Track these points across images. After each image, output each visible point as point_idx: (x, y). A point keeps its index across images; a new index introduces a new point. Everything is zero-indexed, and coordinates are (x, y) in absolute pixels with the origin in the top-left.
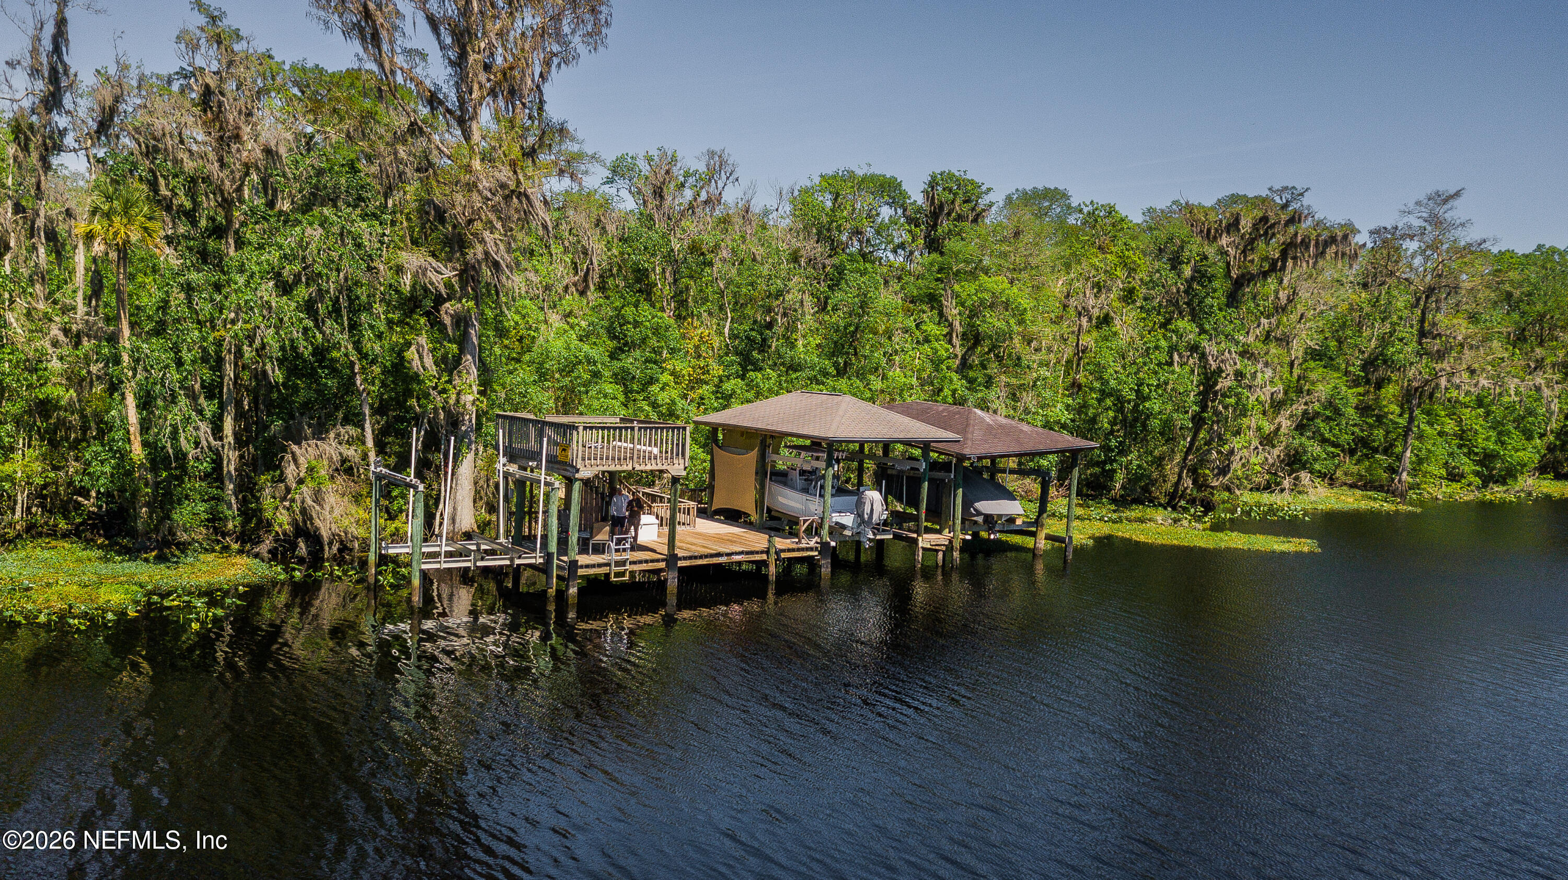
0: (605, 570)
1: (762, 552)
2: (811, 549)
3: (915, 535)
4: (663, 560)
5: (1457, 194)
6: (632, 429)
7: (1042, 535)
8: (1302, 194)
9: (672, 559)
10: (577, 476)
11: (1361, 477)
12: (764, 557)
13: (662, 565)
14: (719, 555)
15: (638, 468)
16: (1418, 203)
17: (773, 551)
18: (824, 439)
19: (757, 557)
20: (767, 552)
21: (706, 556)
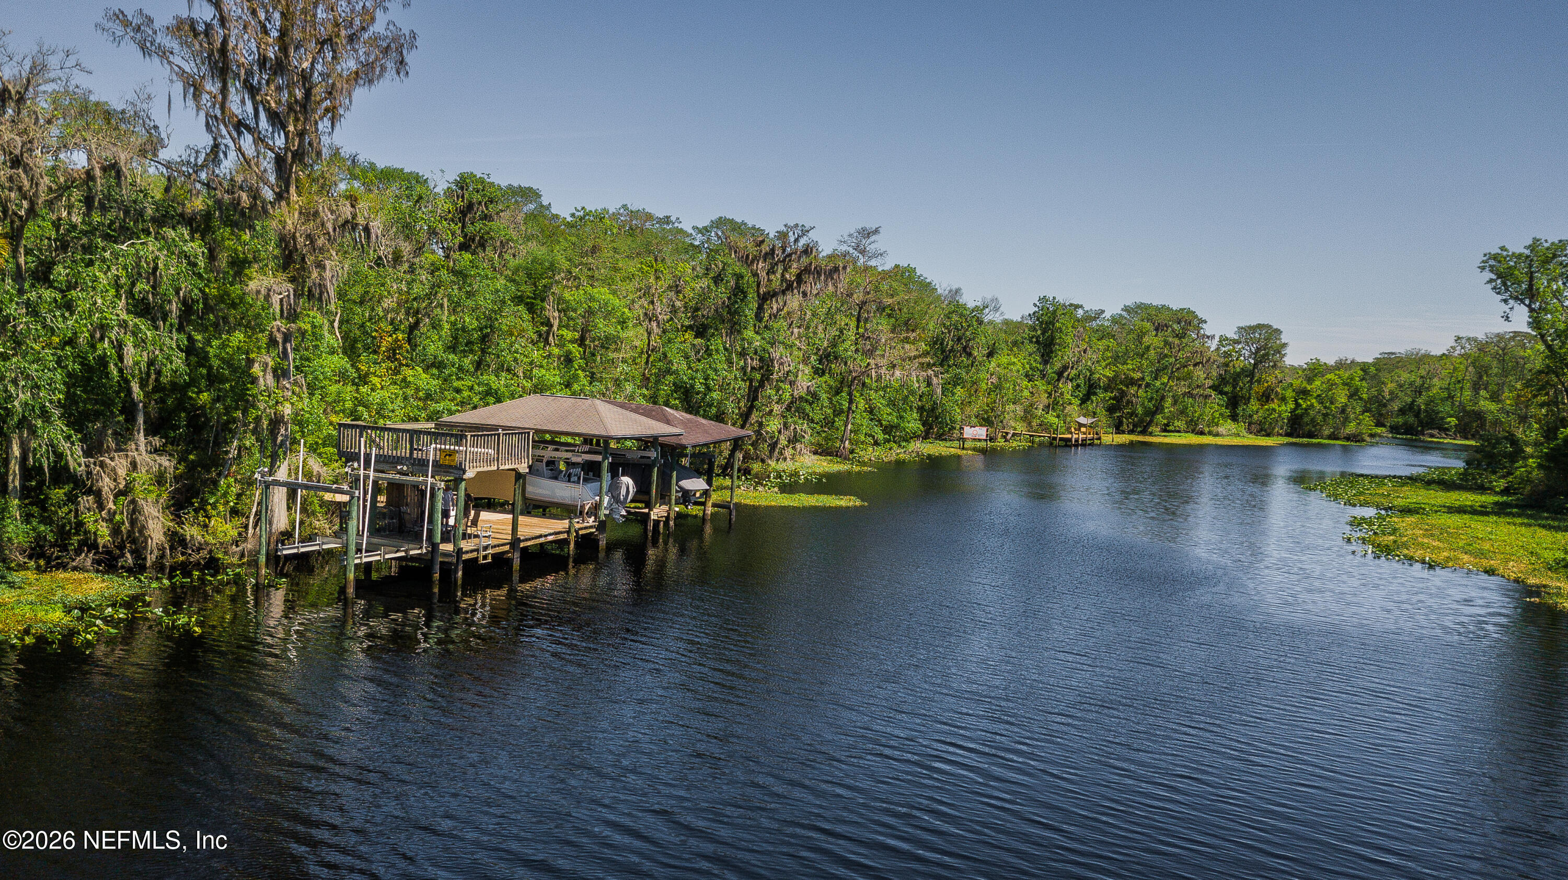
0: (474, 555)
1: (564, 532)
2: (591, 527)
3: (646, 511)
4: (507, 544)
5: (876, 231)
6: (499, 435)
7: (710, 504)
8: (808, 231)
9: (515, 542)
10: (465, 477)
11: (820, 445)
12: (565, 536)
13: (507, 548)
14: (540, 536)
15: (501, 468)
16: (850, 235)
17: (573, 530)
18: (594, 436)
19: (562, 537)
20: (568, 532)
21: (533, 538)
